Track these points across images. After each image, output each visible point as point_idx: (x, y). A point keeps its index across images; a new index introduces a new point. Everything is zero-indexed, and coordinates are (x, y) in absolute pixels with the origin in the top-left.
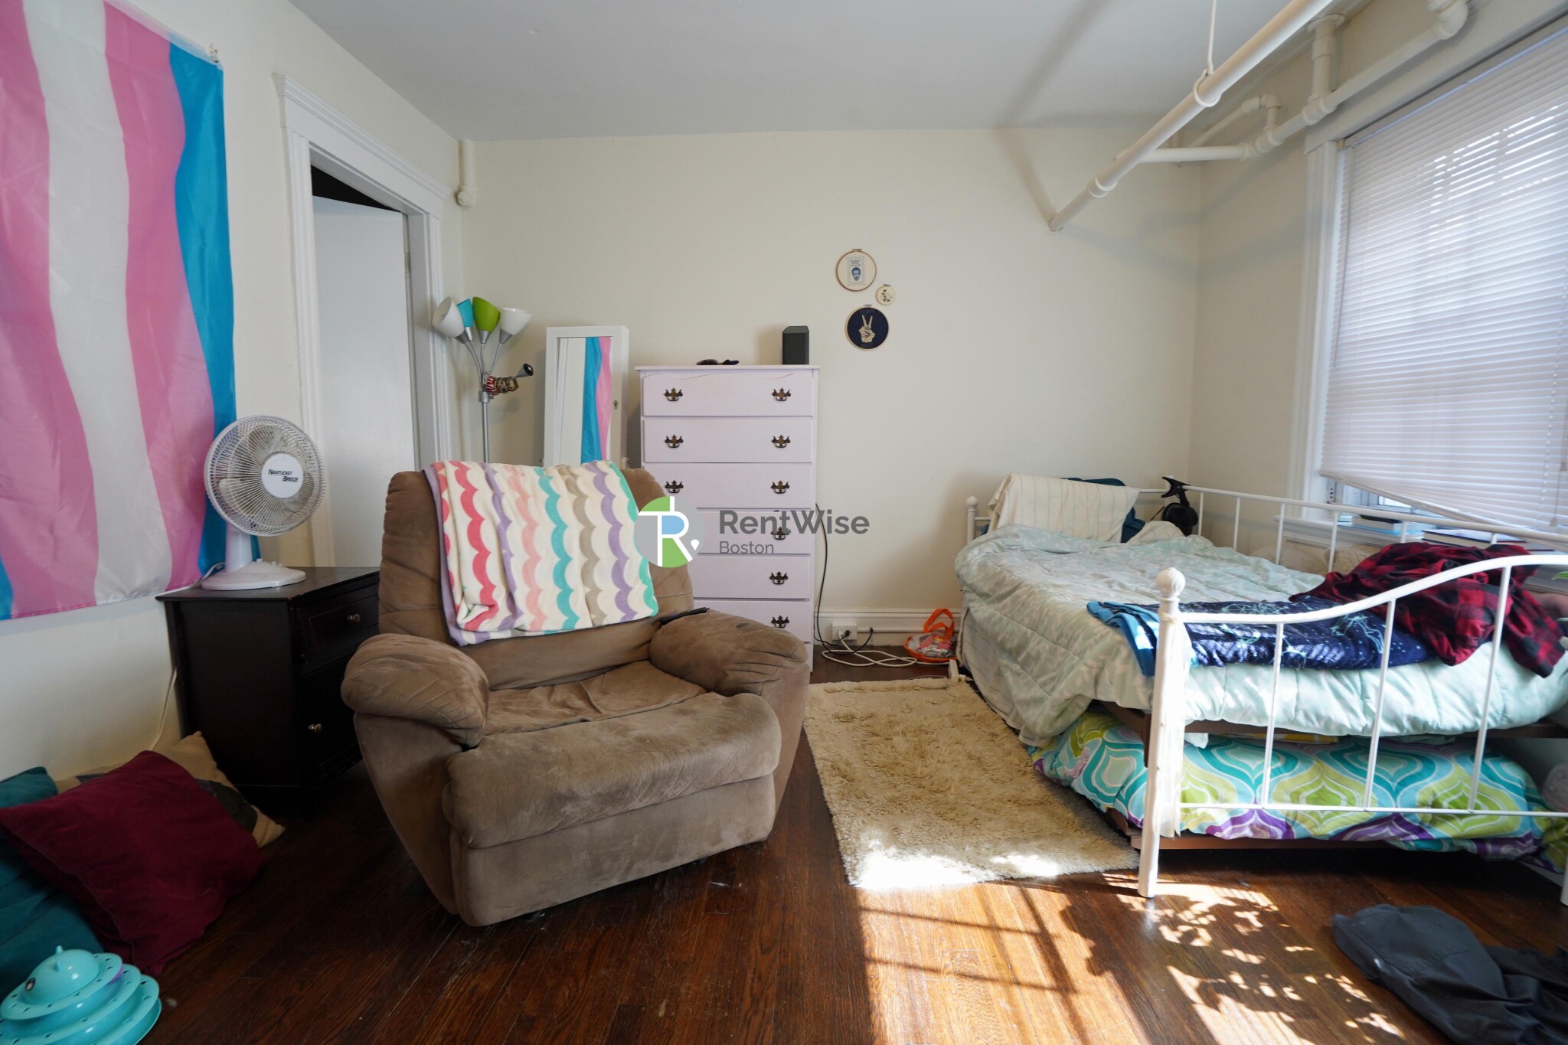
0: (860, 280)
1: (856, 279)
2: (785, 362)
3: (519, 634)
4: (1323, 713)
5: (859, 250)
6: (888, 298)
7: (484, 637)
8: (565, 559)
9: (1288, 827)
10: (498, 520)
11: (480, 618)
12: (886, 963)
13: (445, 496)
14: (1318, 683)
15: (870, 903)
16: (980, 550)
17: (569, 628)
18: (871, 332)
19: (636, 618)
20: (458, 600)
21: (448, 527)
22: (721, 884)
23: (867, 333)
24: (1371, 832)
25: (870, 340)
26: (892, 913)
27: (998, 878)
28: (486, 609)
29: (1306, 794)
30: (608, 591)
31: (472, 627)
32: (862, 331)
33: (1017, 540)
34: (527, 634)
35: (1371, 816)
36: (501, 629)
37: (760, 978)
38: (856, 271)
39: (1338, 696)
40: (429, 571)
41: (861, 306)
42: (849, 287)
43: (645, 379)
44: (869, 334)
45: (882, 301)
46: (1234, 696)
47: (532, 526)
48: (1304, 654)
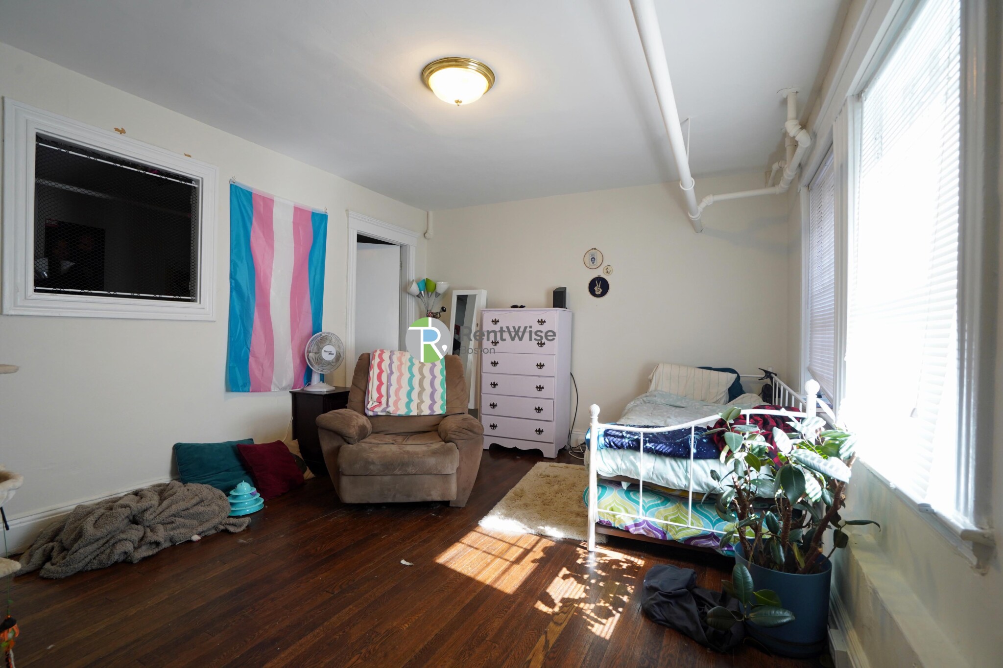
0: (595, 263)
1: (593, 263)
2: (554, 306)
3: (388, 414)
5: (595, 249)
6: (609, 271)
7: (376, 413)
8: (412, 389)
9: (665, 534)
10: (389, 372)
11: (375, 406)
12: (463, 543)
13: (373, 362)
14: (665, 462)
15: (478, 529)
16: (635, 402)
17: (407, 414)
18: (600, 289)
19: (435, 414)
20: (370, 399)
21: (371, 374)
22: (434, 515)
23: (598, 290)
24: (703, 542)
25: (599, 293)
26: (482, 533)
27: (536, 533)
28: (378, 404)
29: (670, 518)
30: (427, 401)
31: (372, 410)
32: (596, 288)
33: (655, 398)
34: (391, 415)
36: (382, 411)
38: (593, 259)
39: (673, 470)
40: (363, 388)
41: (596, 276)
42: (590, 267)
43: (484, 315)
44: (599, 290)
45: (606, 273)
47: (401, 375)
48: (653, 447)
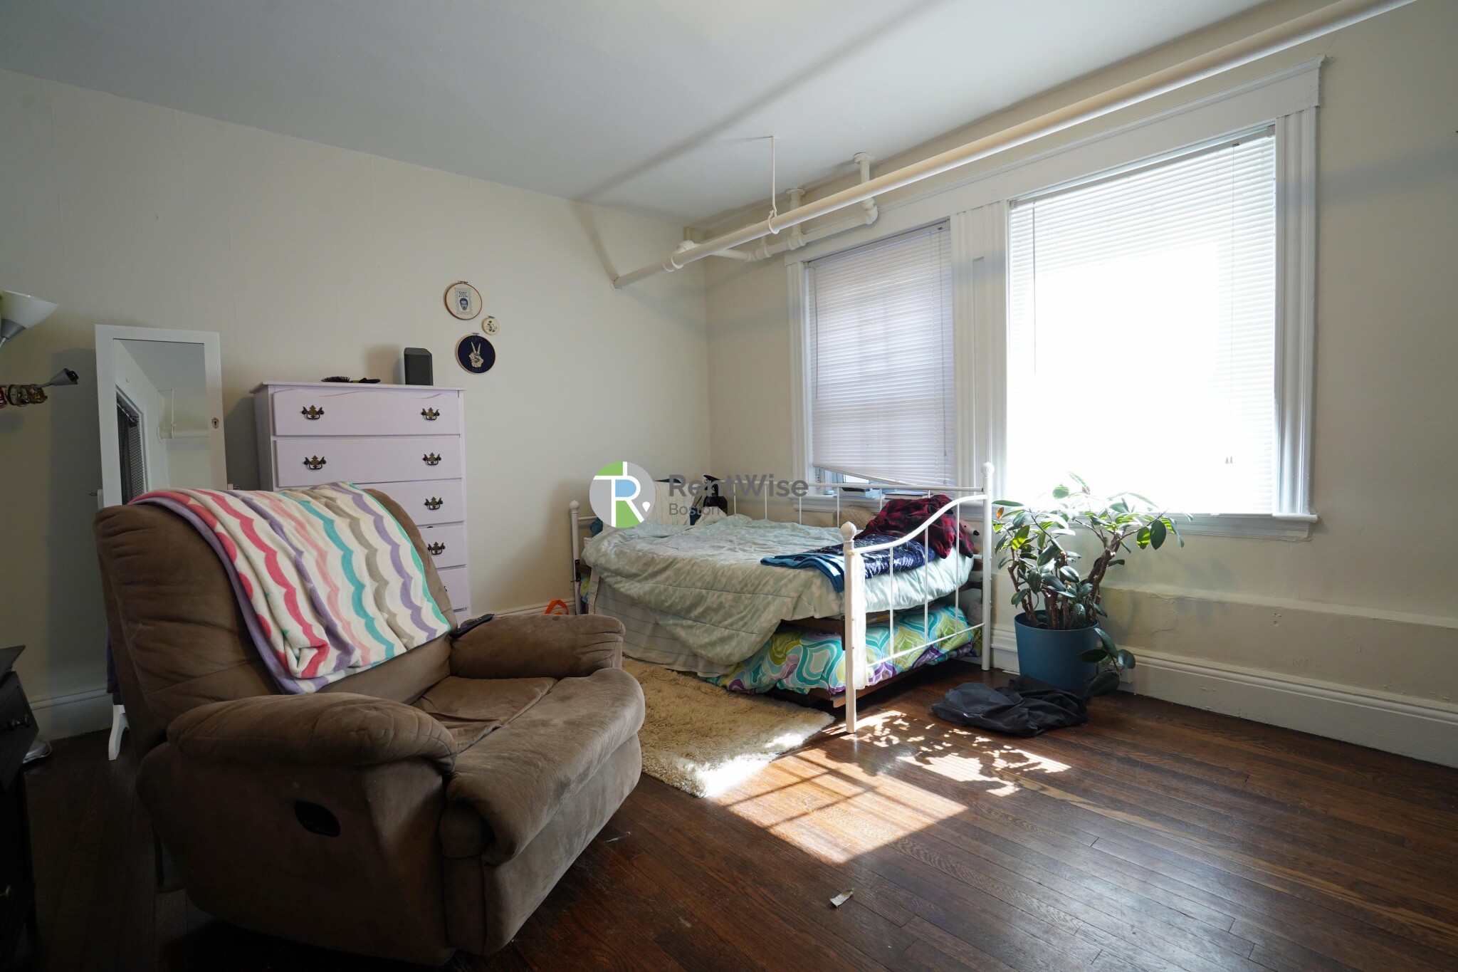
0: (468, 310)
1: (464, 308)
3: (352, 672)
4: (909, 596)
5: (465, 283)
6: (493, 328)
7: (323, 683)
8: (360, 587)
9: (894, 669)
10: (293, 553)
11: (314, 663)
12: (777, 824)
13: (219, 528)
14: (904, 579)
15: (728, 801)
16: (609, 542)
17: (390, 657)
18: (480, 358)
19: (438, 635)
20: (280, 646)
21: (241, 565)
22: (616, 839)
23: (476, 359)
25: (479, 365)
26: (746, 800)
27: (777, 756)
28: (315, 651)
29: (900, 646)
30: (404, 613)
31: (310, 675)
32: (472, 356)
33: (634, 530)
34: (358, 670)
35: (923, 650)
36: (336, 669)
37: (719, 871)
38: (464, 302)
39: (912, 585)
41: (469, 333)
42: (457, 316)
43: (276, 397)
44: (479, 360)
45: (488, 331)
46: (876, 595)
47: (322, 556)
48: (900, 563)
